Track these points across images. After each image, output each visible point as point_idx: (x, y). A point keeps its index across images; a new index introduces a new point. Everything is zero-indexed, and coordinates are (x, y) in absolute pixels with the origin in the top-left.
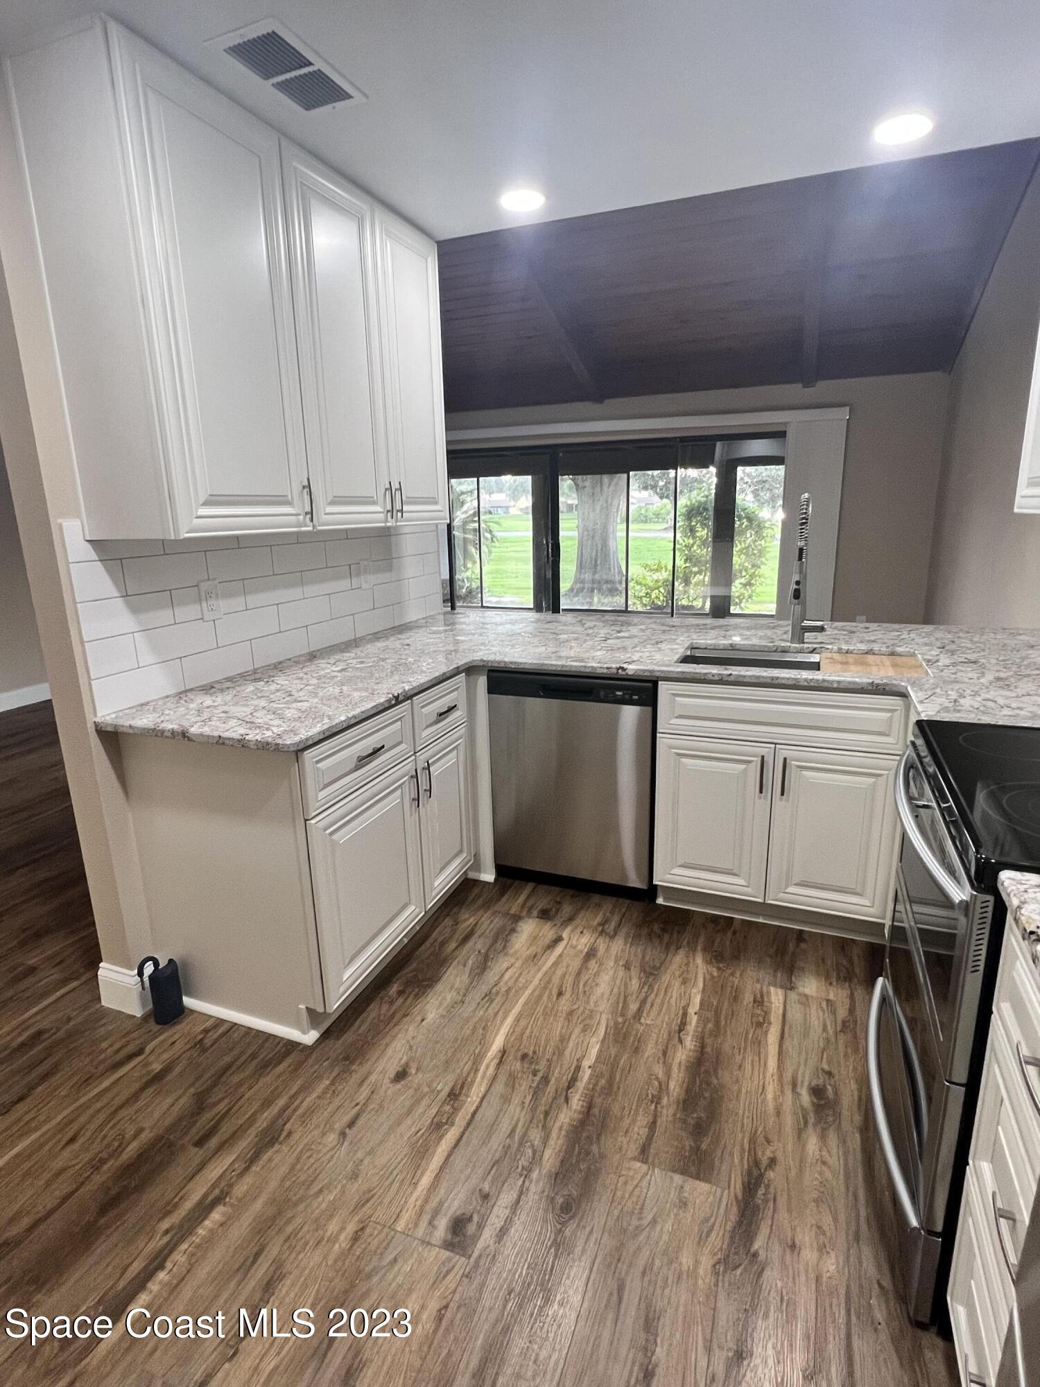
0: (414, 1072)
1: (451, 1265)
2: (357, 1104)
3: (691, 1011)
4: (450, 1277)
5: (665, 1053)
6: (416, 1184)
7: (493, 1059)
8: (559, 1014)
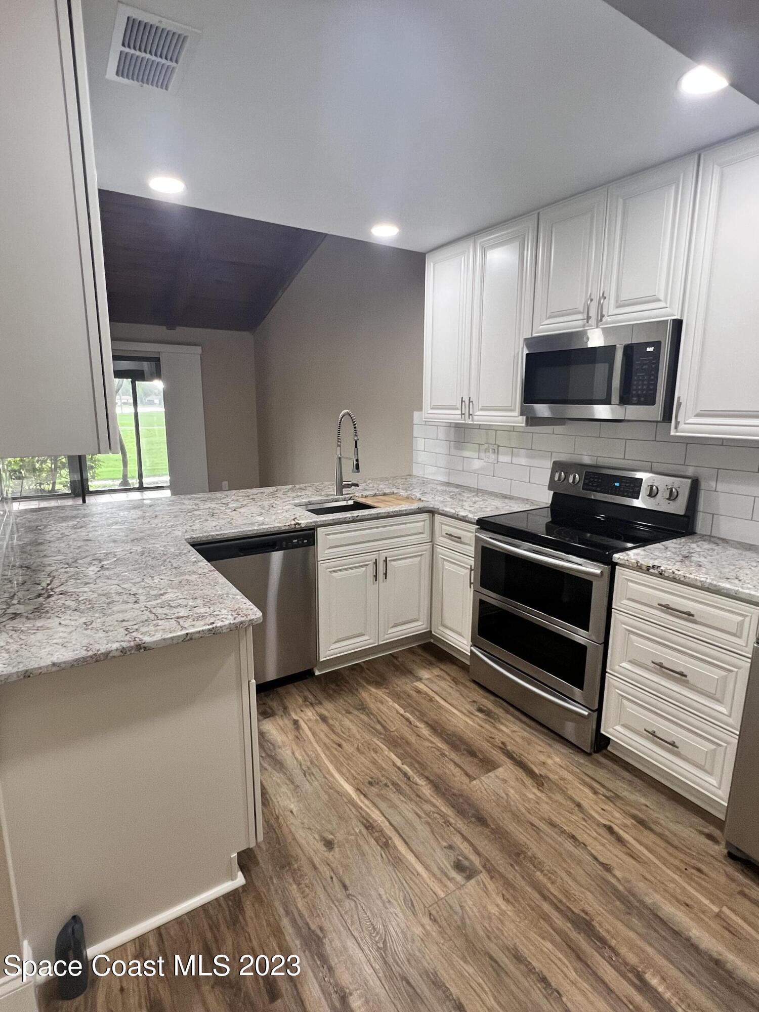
0: (332, 837)
1: (481, 882)
2: (332, 878)
3: (402, 711)
4: (488, 886)
5: (418, 735)
6: (418, 874)
7: (359, 796)
8: (354, 754)
